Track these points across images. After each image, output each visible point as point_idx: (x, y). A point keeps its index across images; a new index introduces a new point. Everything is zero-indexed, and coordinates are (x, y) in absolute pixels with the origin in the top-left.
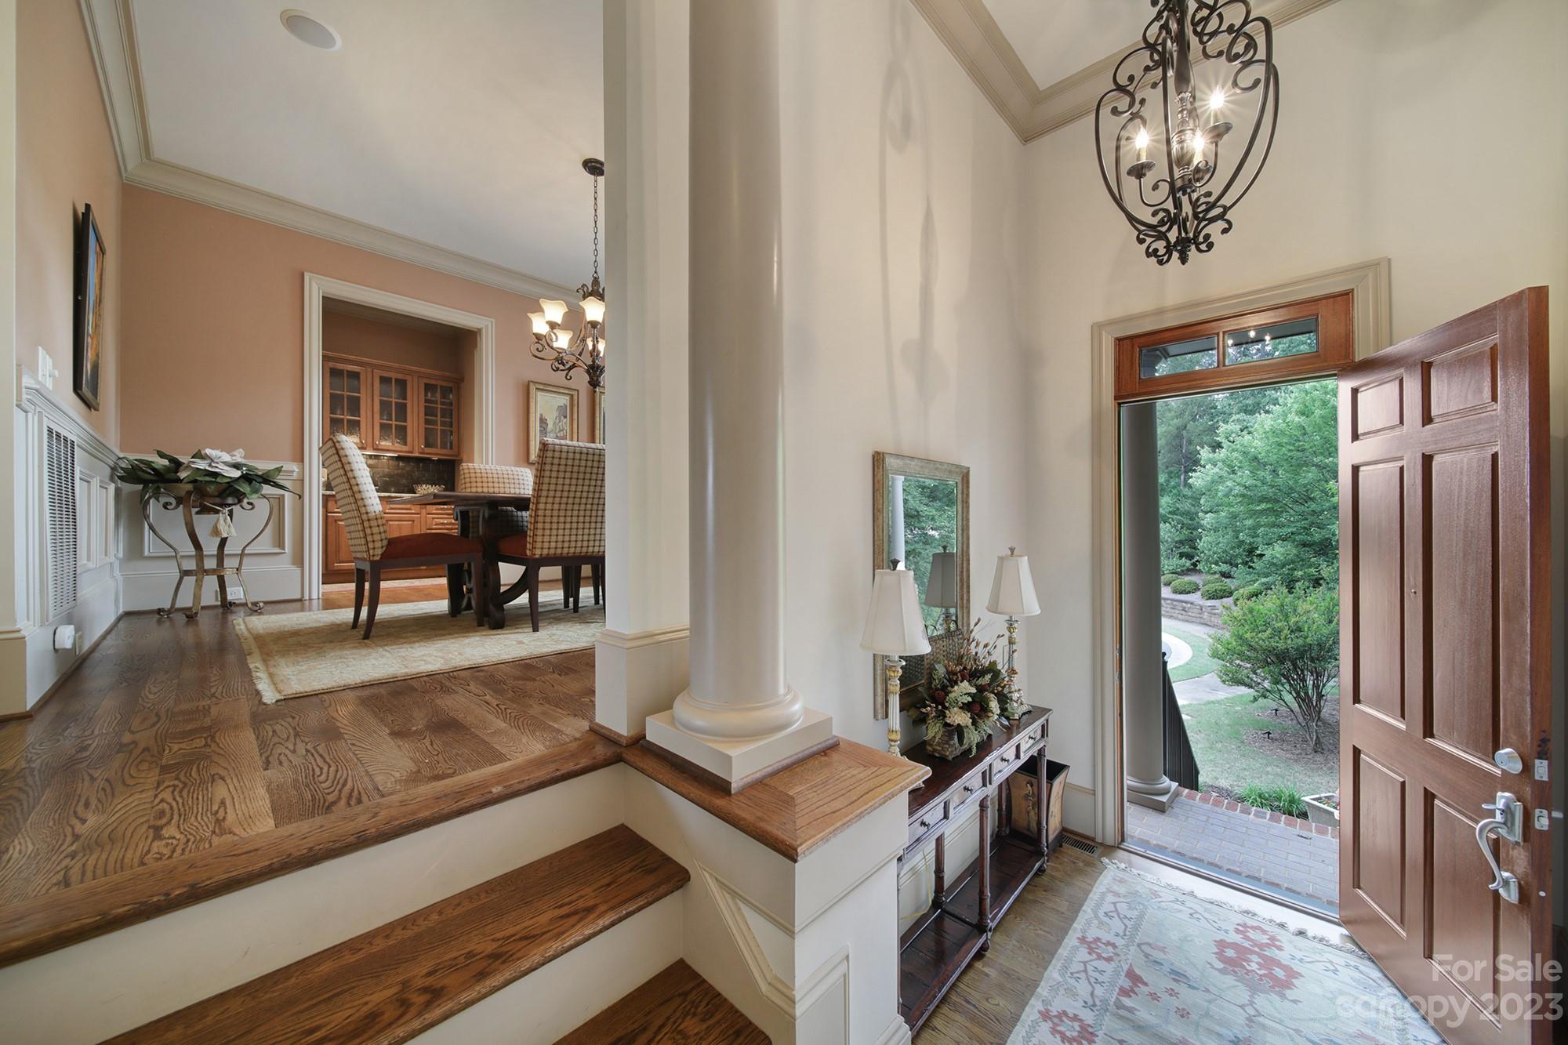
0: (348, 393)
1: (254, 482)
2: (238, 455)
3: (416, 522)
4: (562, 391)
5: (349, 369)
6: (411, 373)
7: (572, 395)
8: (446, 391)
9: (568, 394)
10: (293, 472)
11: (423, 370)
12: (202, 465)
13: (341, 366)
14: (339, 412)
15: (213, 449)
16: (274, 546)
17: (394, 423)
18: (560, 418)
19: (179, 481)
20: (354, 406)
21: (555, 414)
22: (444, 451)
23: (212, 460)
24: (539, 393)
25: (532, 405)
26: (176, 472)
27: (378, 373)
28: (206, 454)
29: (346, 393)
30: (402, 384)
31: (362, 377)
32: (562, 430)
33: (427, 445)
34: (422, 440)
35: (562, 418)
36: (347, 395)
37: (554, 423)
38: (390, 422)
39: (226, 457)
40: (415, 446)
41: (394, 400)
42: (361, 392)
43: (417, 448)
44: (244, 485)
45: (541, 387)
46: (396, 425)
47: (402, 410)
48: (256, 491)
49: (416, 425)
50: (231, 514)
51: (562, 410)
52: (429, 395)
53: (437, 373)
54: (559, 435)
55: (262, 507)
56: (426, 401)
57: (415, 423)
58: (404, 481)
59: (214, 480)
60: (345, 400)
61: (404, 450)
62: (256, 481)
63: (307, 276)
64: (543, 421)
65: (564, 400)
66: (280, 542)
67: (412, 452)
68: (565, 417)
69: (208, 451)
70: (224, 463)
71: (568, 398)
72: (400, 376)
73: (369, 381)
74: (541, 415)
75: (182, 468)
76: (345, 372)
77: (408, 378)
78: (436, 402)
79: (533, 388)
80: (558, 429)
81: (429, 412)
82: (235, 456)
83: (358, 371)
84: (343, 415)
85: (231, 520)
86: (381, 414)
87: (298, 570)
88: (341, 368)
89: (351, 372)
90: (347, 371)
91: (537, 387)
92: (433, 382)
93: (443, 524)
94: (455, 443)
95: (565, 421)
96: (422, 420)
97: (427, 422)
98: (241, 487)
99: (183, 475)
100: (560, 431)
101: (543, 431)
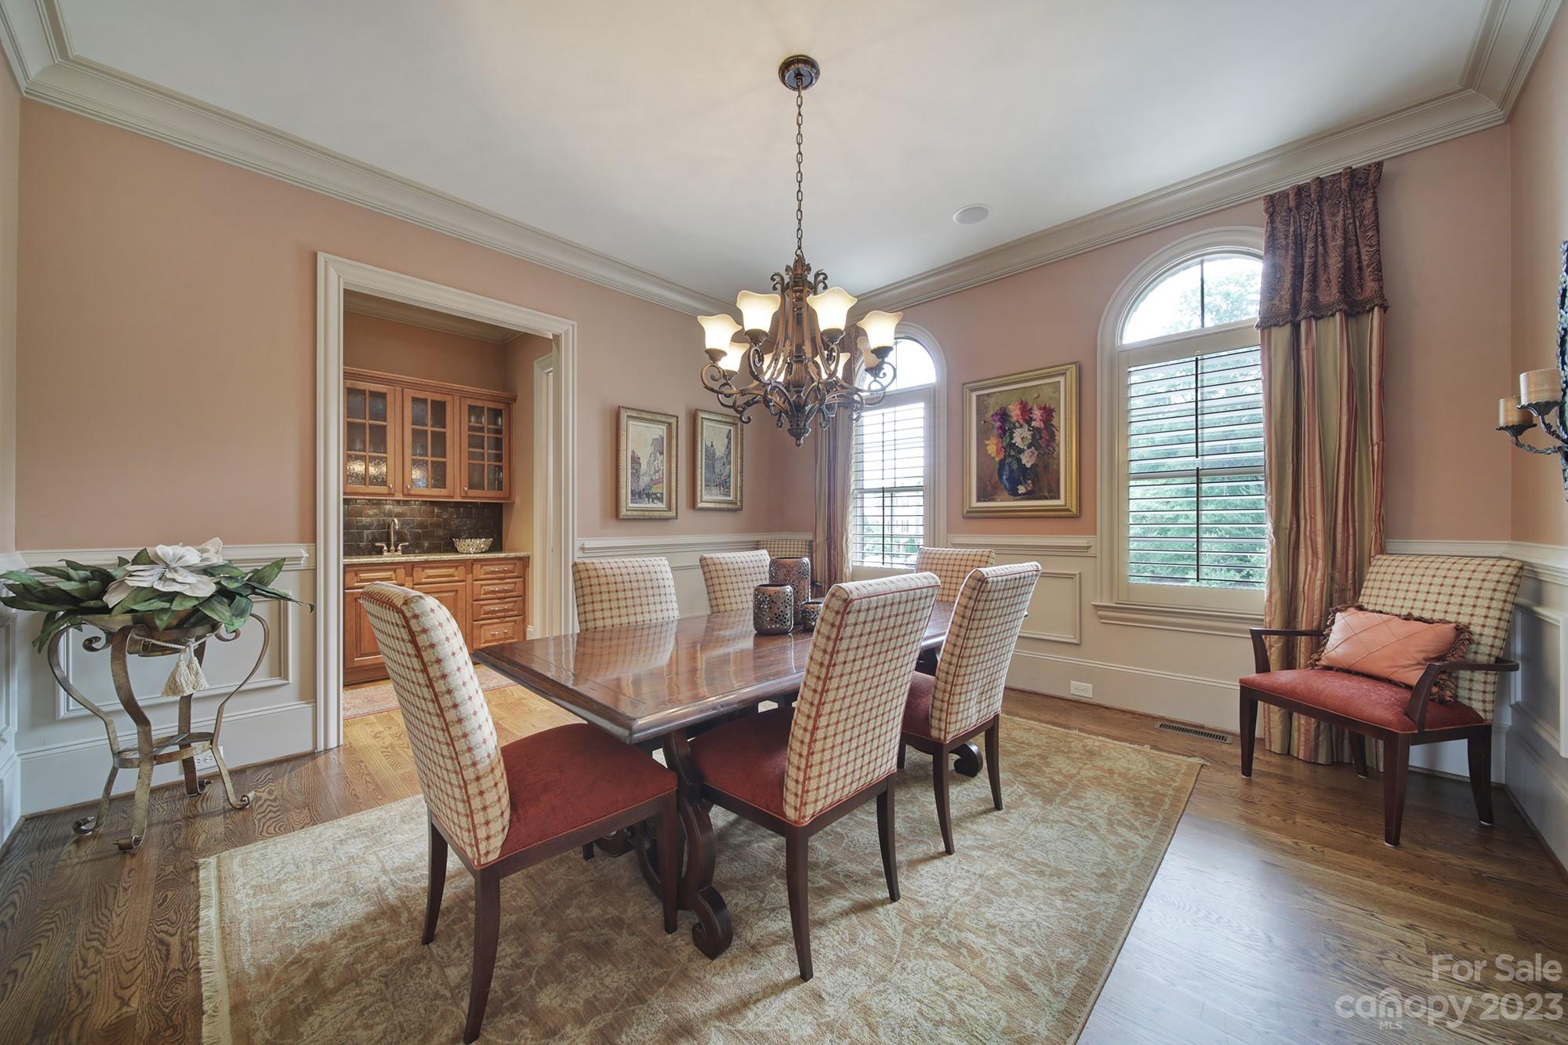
0: (371, 422)
1: (238, 597)
2: (213, 550)
3: (459, 592)
4: (658, 418)
5: (372, 389)
6: (450, 392)
7: (670, 424)
8: (497, 413)
9: (666, 422)
10: (299, 558)
11: (466, 388)
12: (147, 578)
13: (362, 385)
14: (358, 447)
15: (168, 544)
16: (272, 675)
17: (430, 459)
18: (655, 456)
19: (106, 610)
20: (379, 437)
21: (650, 450)
22: (493, 493)
23: (167, 566)
24: (631, 422)
25: (623, 439)
26: (104, 592)
27: (410, 393)
28: (156, 553)
29: (368, 422)
30: (439, 408)
31: (389, 398)
32: (658, 471)
33: (471, 487)
34: (465, 481)
35: (658, 455)
36: (370, 425)
37: (649, 463)
38: (426, 458)
39: (192, 556)
40: (457, 489)
41: (429, 429)
42: (388, 420)
43: (458, 491)
44: (219, 607)
45: (634, 414)
46: (433, 462)
47: (440, 440)
48: (241, 613)
49: (457, 460)
50: (200, 653)
51: (657, 443)
52: (473, 419)
53: (485, 391)
54: (654, 478)
55: (251, 631)
56: (471, 428)
57: (456, 458)
58: (441, 532)
59: (167, 605)
60: (368, 431)
61: (442, 494)
62: (241, 595)
63: (321, 258)
64: (635, 460)
65: (659, 431)
66: (281, 670)
67: (452, 497)
68: (662, 453)
69: (162, 550)
70: (187, 567)
71: (665, 428)
72: (438, 397)
73: (399, 404)
74: (633, 452)
75: (113, 585)
76: (367, 392)
77: (448, 399)
78: (482, 429)
79: (624, 415)
80: (653, 470)
81: (475, 442)
82: (207, 551)
83: (384, 391)
84: (364, 451)
85: (200, 663)
86: (414, 448)
87: (309, 708)
88: (363, 388)
89: (375, 392)
90: (370, 391)
91: (629, 414)
92: (479, 404)
93: (494, 592)
94: (505, 482)
95: (661, 458)
96: (465, 454)
97: (471, 455)
98: (213, 610)
99: (112, 599)
100: (656, 472)
101: (636, 474)
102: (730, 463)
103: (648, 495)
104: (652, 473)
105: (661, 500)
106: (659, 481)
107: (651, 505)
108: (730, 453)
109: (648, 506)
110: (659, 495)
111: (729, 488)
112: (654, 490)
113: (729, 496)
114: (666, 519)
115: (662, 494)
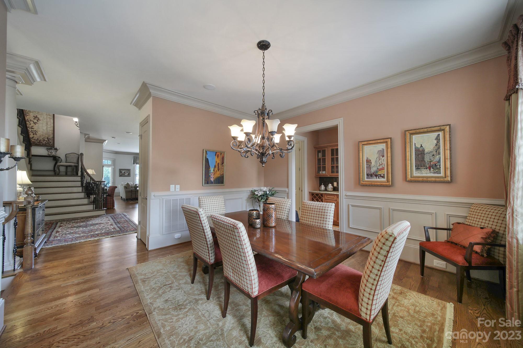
4: (379, 141)
7: (386, 142)
9: (384, 142)
18: (379, 157)
21: (376, 156)
24: (365, 147)
25: (361, 154)
32: (382, 165)
35: (381, 157)
37: (376, 161)
45: (365, 143)
51: (380, 152)
54: (379, 168)
64: (368, 161)
68: (383, 156)
71: (384, 145)
74: (367, 158)
79: (360, 145)
80: (378, 164)
91: (362, 144)
95: (383, 158)
100: (380, 166)
101: (369, 167)
102: (439, 154)
103: (376, 176)
104: (378, 166)
105: (383, 177)
106: (383, 169)
107: (378, 180)
108: (439, 148)
109: (376, 180)
110: (382, 175)
111: (439, 169)
112: (379, 173)
113: (440, 173)
114: (387, 186)
115: (384, 174)
